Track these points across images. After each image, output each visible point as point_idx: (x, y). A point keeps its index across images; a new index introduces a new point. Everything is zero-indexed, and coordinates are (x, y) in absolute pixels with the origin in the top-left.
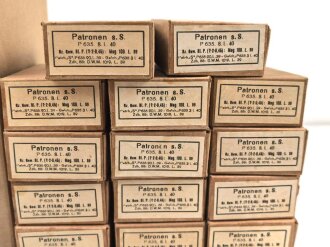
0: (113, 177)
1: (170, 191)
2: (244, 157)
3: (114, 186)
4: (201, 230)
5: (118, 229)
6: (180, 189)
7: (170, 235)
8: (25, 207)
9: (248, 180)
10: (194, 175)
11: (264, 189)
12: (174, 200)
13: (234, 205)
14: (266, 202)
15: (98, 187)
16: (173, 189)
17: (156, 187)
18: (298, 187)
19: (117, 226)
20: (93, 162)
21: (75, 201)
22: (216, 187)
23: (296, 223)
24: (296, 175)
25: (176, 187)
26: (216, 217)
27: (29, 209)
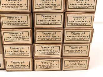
0: (33, 11)
1: (52, 17)
2: (76, 5)
3: (34, 15)
4: (62, 31)
5: (35, 30)
6: (55, 16)
7: (52, 33)
8: (4, 22)
9: (78, 14)
10: (60, 11)
11: (83, 17)
12: (53, 21)
13: (73, 22)
14: (84, 22)
15: (28, 15)
16: (53, 17)
17: (47, 16)
18: (94, 17)
19: (35, 29)
20: (27, 5)
21: (21, 20)
22: (67, 16)
23: (93, 29)
24: (93, 12)
25: (54, 16)
26: (67, 27)
27: (5, 23)
